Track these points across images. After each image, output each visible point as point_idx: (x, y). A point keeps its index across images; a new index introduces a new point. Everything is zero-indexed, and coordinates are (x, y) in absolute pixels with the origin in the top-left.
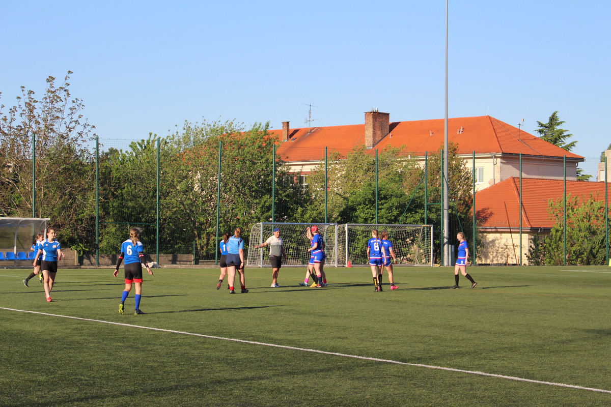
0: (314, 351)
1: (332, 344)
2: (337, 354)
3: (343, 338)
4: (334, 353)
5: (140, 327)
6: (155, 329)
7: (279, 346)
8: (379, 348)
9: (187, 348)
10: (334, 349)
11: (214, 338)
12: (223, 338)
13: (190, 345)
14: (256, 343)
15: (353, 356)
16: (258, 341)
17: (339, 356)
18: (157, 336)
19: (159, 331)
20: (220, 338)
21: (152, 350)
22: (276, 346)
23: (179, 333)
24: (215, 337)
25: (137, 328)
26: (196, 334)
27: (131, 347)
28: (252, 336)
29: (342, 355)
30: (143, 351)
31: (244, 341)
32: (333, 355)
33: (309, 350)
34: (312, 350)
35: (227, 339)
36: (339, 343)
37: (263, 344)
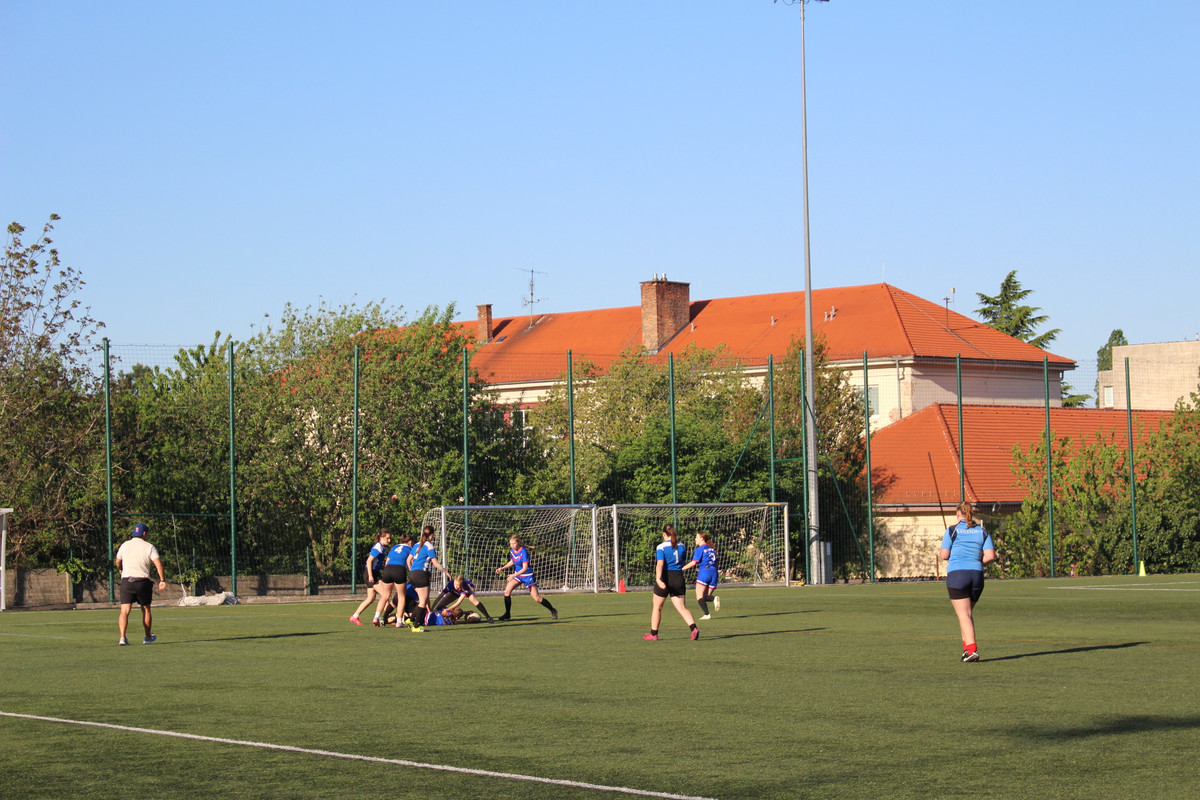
0: (574, 783)
1: (610, 765)
2: (624, 789)
3: (633, 751)
4: (617, 789)
5: (196, 737)
6: (229, 741)
7: (497, 774)
8: (714, 773)
9: (298, 784)
10: (615, 779)
11: (356, 760)
12: (374, 759)
13: (303, 777)
14: (446, 767)
15: (659, 794)
16: (451, 764)
17: (630, 794)
18: (232, 757)
19: (238, 745)
20: (369, 758)
21: (220, 792)
22: (491, 773)
23: (280, 750)
24: (357, 757)
25: (190, 739)
26: (316, 751)
27: (176, 785)
28: (437, 752)
29: (634, 791)
30: (202, 795)
31: (420, 765)
32: (615, 792)
33: (562, 782)
34: (568, 782)
35: (382, 760)
36: (624, 764)
37: (462, 770)
